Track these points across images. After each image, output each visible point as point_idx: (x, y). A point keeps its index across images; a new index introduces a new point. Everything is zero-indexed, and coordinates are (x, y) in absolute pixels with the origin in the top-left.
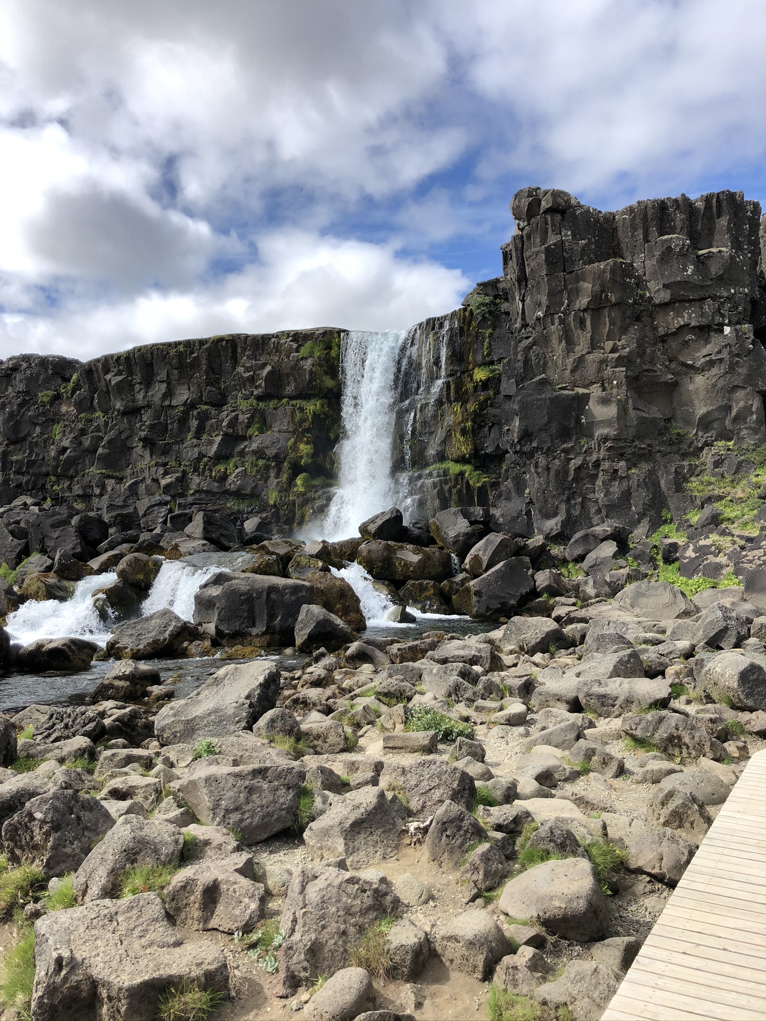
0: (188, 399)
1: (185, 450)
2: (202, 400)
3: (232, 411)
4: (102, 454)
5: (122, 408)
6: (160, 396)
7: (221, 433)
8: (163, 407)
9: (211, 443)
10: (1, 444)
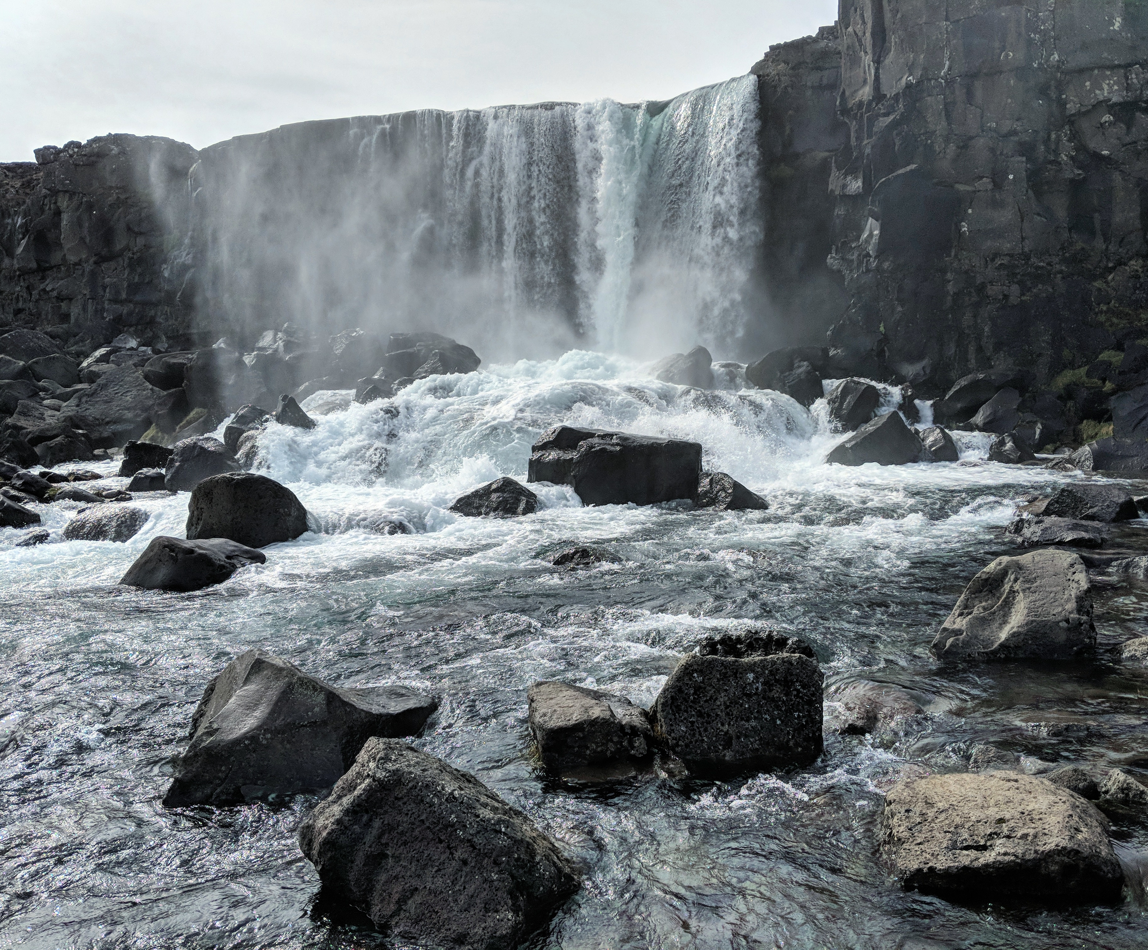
10: (87, 261)
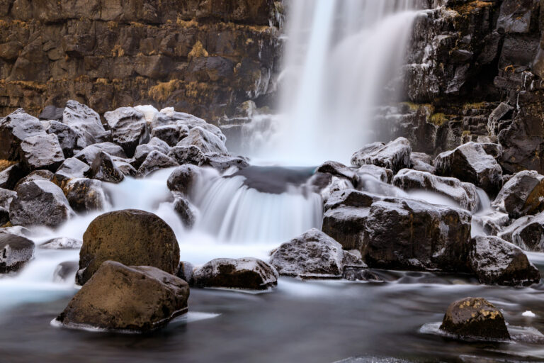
0: (120, 15)
1: (116, 67)
2: (136, 17)
3: (171, 31)
4: (23, 64)
5: (47, 18)
6: (90, 9)
7: (160, 52)
8: (92, 21)
9: (147, 62)
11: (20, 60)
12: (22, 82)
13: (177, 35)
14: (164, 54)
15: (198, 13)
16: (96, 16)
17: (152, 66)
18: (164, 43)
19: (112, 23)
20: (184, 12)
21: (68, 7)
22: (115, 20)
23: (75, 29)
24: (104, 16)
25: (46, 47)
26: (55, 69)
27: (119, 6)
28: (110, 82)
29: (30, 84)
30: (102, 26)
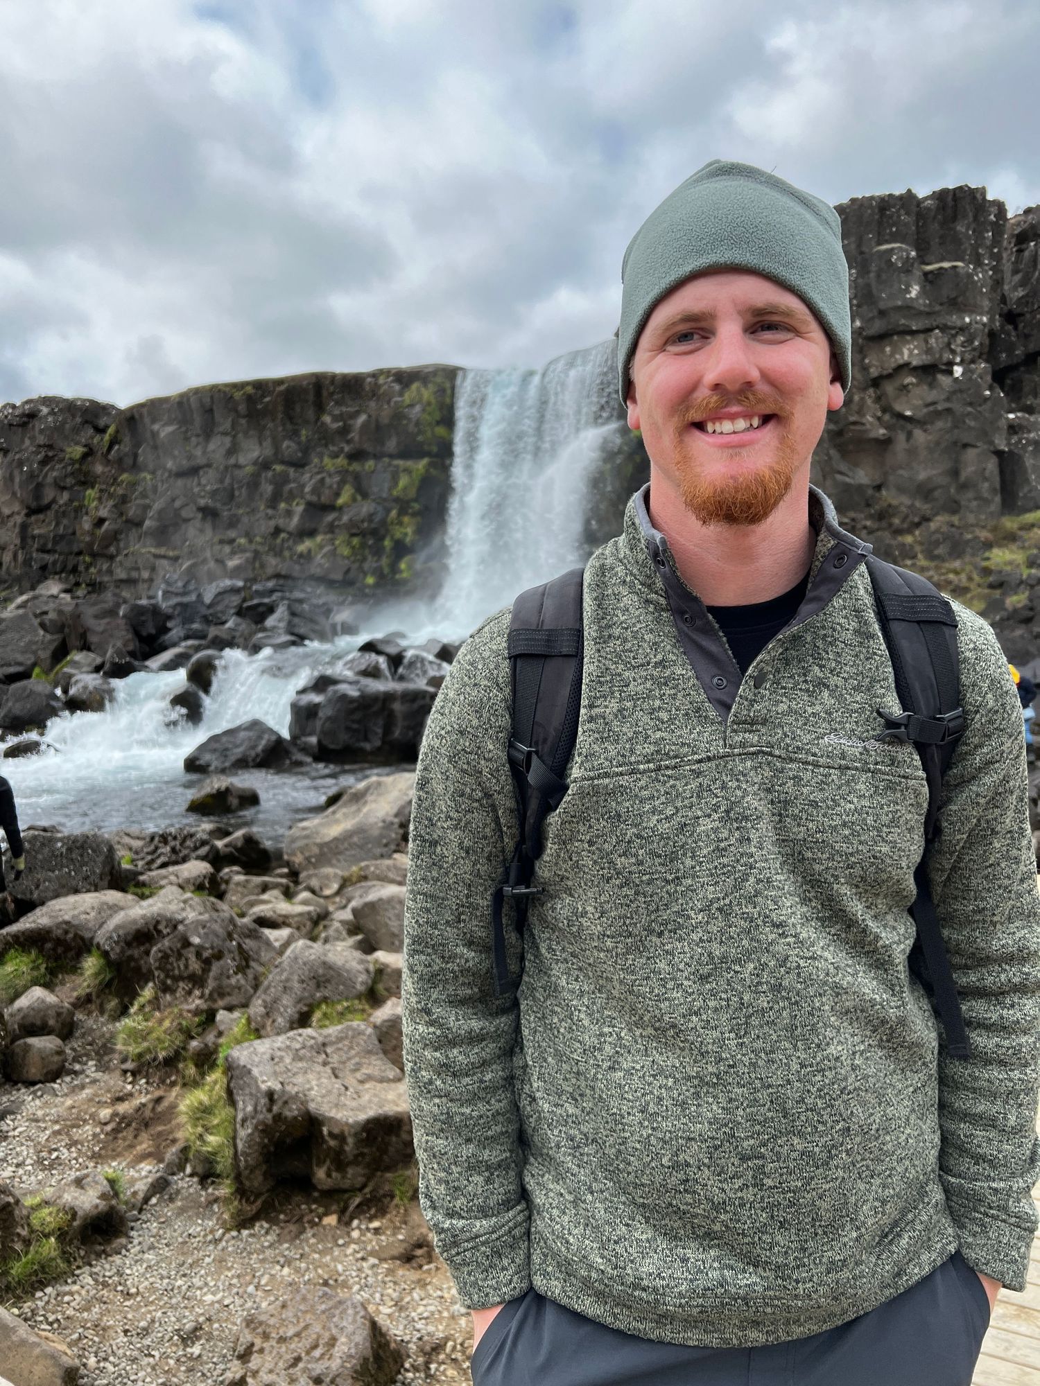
0: (259, 457)
1: (257, 523)
2: (276, 458)
3: (317, 473)
4: (151, 527)
5: (175, 468)
6: (223, 453)
7: (304, 502)
8: (227, 467)
9: (289, 513)
10: (18, 513)
11: (147, 523)
12: (153, 550)
13: (323, 480)
14: (310, 505)
15: (347, 449)
16: (232, 461)
17: (295, 520)
18: (307, 489)
19: (249, 469)
20: (331, 448)
21: (198, 452)
22: (255, 463)
23: (209, 481)
24: (242, 461)
25: (177, 504)
26: (191, 531)
27: (257, 447)
28: (251, 541)
29: (162, 551)
30: (240, 474)
